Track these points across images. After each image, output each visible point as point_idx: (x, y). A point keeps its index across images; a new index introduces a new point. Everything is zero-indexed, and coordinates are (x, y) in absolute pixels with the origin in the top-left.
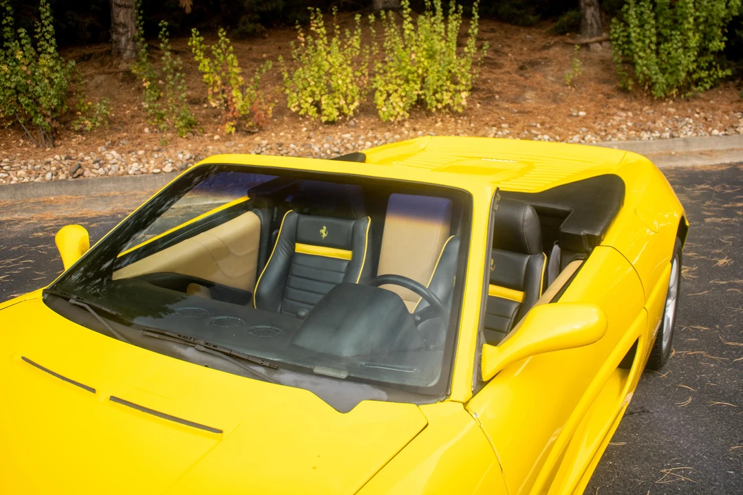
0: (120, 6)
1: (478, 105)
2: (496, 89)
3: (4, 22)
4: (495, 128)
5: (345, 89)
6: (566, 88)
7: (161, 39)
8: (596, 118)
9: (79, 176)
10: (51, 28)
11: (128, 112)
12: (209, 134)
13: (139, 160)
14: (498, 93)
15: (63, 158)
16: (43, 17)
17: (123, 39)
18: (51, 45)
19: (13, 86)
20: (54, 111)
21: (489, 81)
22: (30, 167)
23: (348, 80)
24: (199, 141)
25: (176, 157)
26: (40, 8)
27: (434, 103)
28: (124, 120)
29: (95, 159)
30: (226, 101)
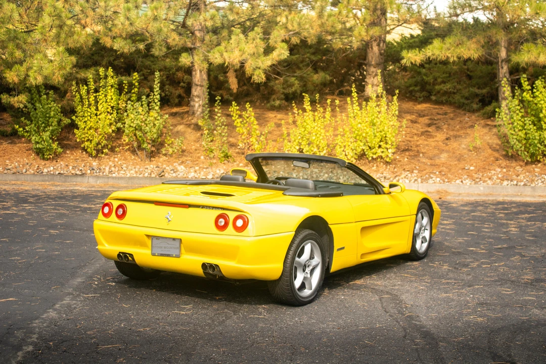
0: (197, 85)
1: (406, 159)
2: (423, 151)
3: (133, 91)
4: (408, 172)
5: (318, 143)
6: (471, 153)
7: (216, 107)
8: (478, 171)
9: (162, 176)
10: (158, 97)
11: (193, 147)
12: (238, 163)
13: (195, 171)
14: (422, 153)
15: (155, 167)
16: (155, 90)
17: (197, 105)
18: (157, 105)
19: (134, 126)
20: (154, 141)
21: (421, 146)
22: (137, 170)
23: (321, 137)
24: (230, 166)
25: (216, 172)
26: (155, 86)
27: (371, 155)
28: (191, 151)
29: (172, 169)
30: (248, 144)
